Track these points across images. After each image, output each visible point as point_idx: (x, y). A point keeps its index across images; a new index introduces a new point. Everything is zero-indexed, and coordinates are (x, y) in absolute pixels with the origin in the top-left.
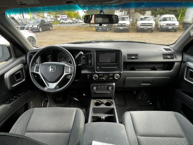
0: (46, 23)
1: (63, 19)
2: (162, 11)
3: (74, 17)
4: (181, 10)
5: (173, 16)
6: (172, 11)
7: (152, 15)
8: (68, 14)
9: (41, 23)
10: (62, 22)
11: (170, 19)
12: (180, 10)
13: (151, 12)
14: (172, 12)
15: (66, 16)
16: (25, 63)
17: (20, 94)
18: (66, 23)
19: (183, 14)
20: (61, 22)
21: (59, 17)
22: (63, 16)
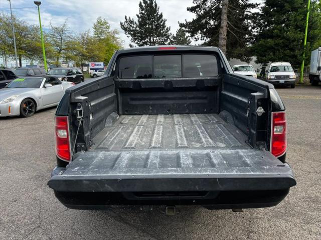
1: (96, 70)
4: (304, 56)
5: (288, 64)
8: (106, 60)
12: (302, 55)
13: (257, 58)
15: (102, 63)
19: (308, 61)
21: (88, 66)
22: (97, 63)
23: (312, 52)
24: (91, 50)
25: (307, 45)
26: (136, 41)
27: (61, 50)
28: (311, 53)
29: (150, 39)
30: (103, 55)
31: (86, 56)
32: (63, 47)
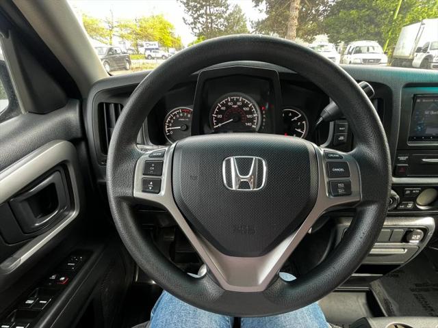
0: (118, 55)
1: (150, 50)
2: (352, 34)
3: (173, 47)
4: (390, 33)
5: (375, 44)
6: (372, 34)
7: (330, 41)
8: (161, 39)
9: (108, 54)
10: (149, 55)
11: (368, 50)
12: (388, 32)
13: (328, 37)
14: (372, 37)
15: (156, 43)
16: (77, 139)
17: (58, 278)
18: (158, 58)
20: (146, 56)
21: (142, 46)
22: (151, 43)
23: (403, 28)
24: (145, 28)
25: (397, 19)
26: (190, 13)
27: (113, 28)
28: (400, 29)
29: (206, 11)
30: (157, 34)
31: (140, 35)
32: (115, 24)
